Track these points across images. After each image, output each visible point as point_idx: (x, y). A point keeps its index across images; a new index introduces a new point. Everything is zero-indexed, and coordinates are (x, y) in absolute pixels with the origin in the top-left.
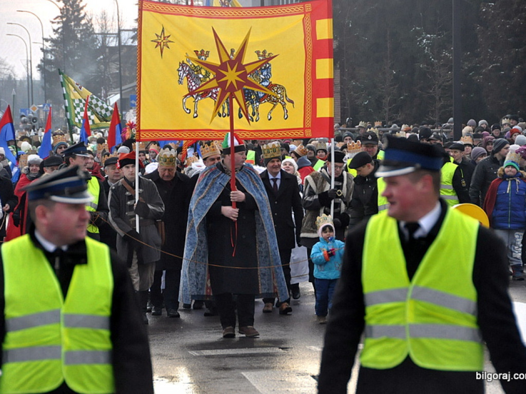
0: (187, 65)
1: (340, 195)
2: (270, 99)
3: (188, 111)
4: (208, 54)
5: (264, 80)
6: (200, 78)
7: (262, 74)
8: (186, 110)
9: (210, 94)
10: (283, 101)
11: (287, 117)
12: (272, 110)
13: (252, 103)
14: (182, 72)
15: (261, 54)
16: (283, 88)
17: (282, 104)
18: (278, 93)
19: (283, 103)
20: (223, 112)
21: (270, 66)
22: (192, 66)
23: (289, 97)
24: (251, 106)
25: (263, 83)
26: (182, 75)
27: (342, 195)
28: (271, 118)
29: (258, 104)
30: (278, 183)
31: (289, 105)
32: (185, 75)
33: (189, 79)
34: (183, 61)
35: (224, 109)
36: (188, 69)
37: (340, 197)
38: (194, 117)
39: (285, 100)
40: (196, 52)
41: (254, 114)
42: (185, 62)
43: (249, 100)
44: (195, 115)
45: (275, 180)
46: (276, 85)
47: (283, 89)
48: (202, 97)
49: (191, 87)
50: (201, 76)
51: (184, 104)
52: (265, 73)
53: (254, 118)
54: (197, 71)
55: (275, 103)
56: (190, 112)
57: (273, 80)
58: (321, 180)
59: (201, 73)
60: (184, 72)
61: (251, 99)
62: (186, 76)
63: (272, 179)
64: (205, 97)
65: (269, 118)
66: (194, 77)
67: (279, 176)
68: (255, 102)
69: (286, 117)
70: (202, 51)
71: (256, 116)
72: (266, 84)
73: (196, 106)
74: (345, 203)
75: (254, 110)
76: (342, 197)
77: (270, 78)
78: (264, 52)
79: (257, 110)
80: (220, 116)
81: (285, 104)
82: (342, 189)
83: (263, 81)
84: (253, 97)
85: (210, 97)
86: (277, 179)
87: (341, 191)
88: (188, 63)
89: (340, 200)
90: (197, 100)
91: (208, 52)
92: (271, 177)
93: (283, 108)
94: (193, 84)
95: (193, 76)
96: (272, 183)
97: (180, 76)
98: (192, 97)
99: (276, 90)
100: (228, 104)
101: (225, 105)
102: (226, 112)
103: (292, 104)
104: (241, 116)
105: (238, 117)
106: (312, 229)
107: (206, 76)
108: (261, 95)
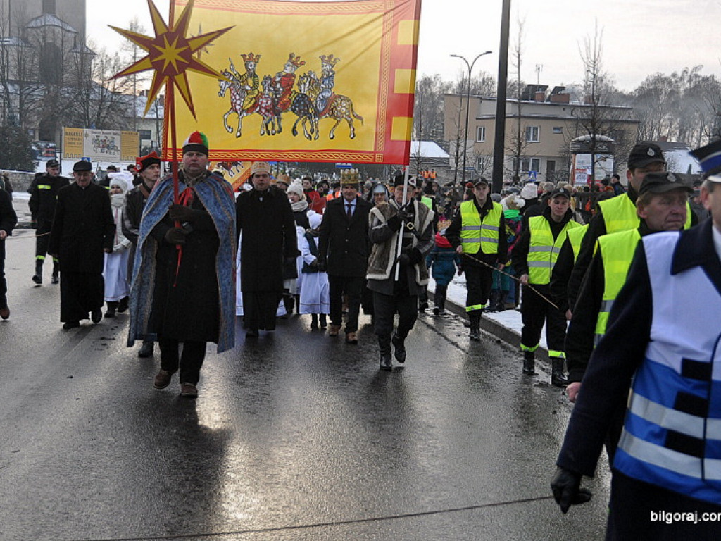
1: (412, 228)
2: (333, 114)
3: (230, 130)
4: (258, 59)
5: (324, 90)
6: (247, 91)
7: (323, 83)
8: (228, 128)
9: (258, 109)
10: (350, 117)
11: (354, 136)
12: (335, 126)
13: (310, 118)
14: (224, 83)
15: (326, 59)
17: (347, 120)
18: (342, 107)
19: (349, 119)
20: (273, 128)
21: (333, 73)
22: (237, 75)
23: (357, 112)
24: (308, 121)
25: (324, 94)
26: (223, 86)
27: (414, 229)
28: (334, 136)
29: (317, 119)
30: (353, 209)
31: (356, 122)
32: (227, 86)
33: (233, 92)
34: (226, 70)
35: (273, 124)
36: (231, 78)
37: (412, 231)
38: (238, 137)
39: (352, 117)
40: (244, 56)
41: (312, 131)
42: (229, 70)
43: (306, 115)
44: (238, 134)
45: (350, 206)
46: (339, 96)
47: (348, 101)
48: (247, 113)
49: (235, 101)
50: (248, 88)
51: (225, 120)
52: (327, 82)
53: (313, 136)
54: (243, 82)
55: (339, 119)
56: (232, 131)
58: (390, 212)
59: (248, 84)
60: (226, 83)
61: (309, 113)
62: (229, 87)
63: (347, 205)
64: (251, 113)
65: (332, 136)
66: (239, 89)
67: (354, 202)
68: (313, 117)
69: (352, 135)
70: (251, 54)
71: (314, 133)
72: (327, 94)
73: (240, 124)
74: (417, 237)
75: (312, 126)
76: (414, 231)
77: (332, 87)
78: (330, 57)
79: (316, 127)
80: (269, 134)
81: (352, 120)
82: (414, 222)
83: (323, 92)
84: (310, 112)
85: (258, 112)
86: (352, 205)
87: (412, 224)
88: (232, 73)
89: (412, 234)
90: (241, 116)
91: (258, 56)
92: (346, 202)
93: (350, 125)
94: (238, 97)
95: (238, 87)
96: (346, 208)
97: (221, 87)
98: (234, 113)
99: (339, 102)
100: (279, 119)
101: (276, 120)
102: (277, 128)
103: (360, 121)
104: (295, 133)
105: (292, 135)
106: (380, 269)
107: (254, 87)
108: (321, 108)
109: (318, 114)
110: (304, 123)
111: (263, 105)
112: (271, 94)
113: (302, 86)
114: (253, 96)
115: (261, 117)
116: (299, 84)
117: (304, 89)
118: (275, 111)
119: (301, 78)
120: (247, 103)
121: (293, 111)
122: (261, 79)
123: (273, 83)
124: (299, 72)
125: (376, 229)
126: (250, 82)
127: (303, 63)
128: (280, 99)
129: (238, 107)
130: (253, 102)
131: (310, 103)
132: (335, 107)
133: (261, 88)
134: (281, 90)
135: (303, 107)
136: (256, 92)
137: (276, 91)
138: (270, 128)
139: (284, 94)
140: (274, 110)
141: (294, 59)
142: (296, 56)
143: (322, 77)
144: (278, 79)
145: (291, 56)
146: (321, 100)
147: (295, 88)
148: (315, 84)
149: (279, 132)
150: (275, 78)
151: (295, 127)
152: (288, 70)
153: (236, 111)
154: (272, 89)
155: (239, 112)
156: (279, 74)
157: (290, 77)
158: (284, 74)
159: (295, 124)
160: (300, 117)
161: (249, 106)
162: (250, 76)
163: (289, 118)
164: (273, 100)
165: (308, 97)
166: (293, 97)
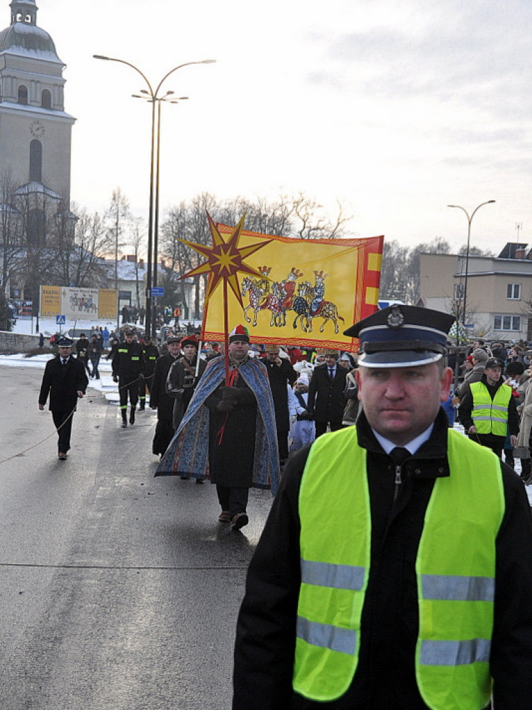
0: (250, 281)
2: (323, 314)
3: (249, 320)
4: (269, 271)
5: (317, 297)
6: (261, 292)
7: (316, 291)
9: (269, 306)
10: (334, 318)
12: (324, 323)
13: (306, 316)
14: (245, 286)
15: (319, 274)
16: (334, 306)
17: (333, 320)
18: (330, 310)
20: (280, 322)
21: (324, 285)
23: (340, 315)
24: (305, 318)
25: (317, 300)
26: (245, 289)
28: (323, 330)
29: (311, 317)
30: (334, 373)
31: (339, 322)
33: (251, 292)
34: (247, 277)
35: (280, 320)
36: (250, 284)
38: (254, 326)
39: (336, 317)
40: (260, 268)
41: (307, 326)
42: (249, 278)
43: (303, 313)
44: (255, 324)
45: (332, 371)
46: (328, 303)
48: (261, 308)
49: (253, 299)
50: (262, 290)
51: (245, 313)
52: (319, 291)
53: (308, 329)
54: (259, 286)
55: (327, 318)
57: (326, 298)
60: (247, 287)
61: (305, 312)
62: (249, 290)
63: (330, 370)
64: (264, 309)
65: (321, 330)
66: (256, 291)
67: (335, 368)
68: (309, 316)
69: (337, 331)
70: (265, 267)
71: (309, 327)
72: (319, 300)
73: (255, 316)
75: (307, 322)
77: (323, 296)
78: (321, 272)
79: (311, 323)
80: (276, 325)
81: (336, 319)
84: (307, 312)
85: (269, 308)
86: (333, 370)
90: (257, 311)
91: (270, 269)
92: (329, 368)
93: (335, 323)
94: (255, 297)
95: (254, 289)
96: (329, 372)
97: (243, 289)
98: (252, 308)
99: (327, 307)
100: (285, 315)
101: (282, 316)
102: (282, 322)
103: (342, 321)
104: (295, 327)
105: (293, 327)
106: (351, 418)
107: (267, 290)
108: (314, 310)
109: (313, 314)
110: (302, 320)
111: (273, 304)
112: (278, 296)
113: (301, 292)
114: (264, 297)
115: (270, 312)
116: (299, 290)
117: (302, 294)
118: (282, 308)
119: (300, 286)
120: (261, 301)
121: (295, 310)
122: (271, 284)
123: (280, 288)
124: (298, 281)
125: (350, 390)
126: (264, 286)
127: (301, 275)
128: (285, 300)
129: (255, 304)
130: (265, 300)
131: (307, 305)
132: (324, 310)
133: (271, 291)
134: (286, 293)
135: (302, 308)
136: (268, 293)
137: (282, 294)
138: (277, 322)
139: (288, 297)
140: (280, 307)
141: (295, 271)
142: (296, 269)
143: (315, 287)
144: (283, 285)
145: (293, 269)
146: (315, 304)
147: (296, 293)
148: (310, 290)
149: (284, 325)
150: (281, 284)
151: (295, 322)
152: (291, 279)
153: (253, 307)
154: (279, 292)
155: (255, 307)
156: (284, 282)
157: (291, 284)
158: (287, 282)
159: (296, 320)
160: (300, 315)
161: (262, 304)
162: (264, 282)
163: (291, 315)
164: (280, 300)
165: (306, 301)
166: (294, 299)
